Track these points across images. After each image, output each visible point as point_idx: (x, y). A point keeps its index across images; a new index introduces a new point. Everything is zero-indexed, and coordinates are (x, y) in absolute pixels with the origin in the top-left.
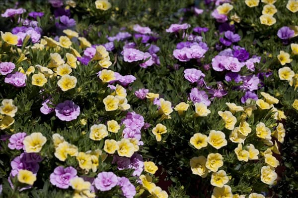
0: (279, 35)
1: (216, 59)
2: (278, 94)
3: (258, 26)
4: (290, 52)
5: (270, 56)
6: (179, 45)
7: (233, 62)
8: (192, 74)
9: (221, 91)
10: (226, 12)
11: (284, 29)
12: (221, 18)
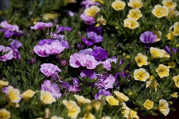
0: (142, 39)
1: (74, 56)
2: (131, 94)
3: (122, 29)
4: (149, 55)
5: (128, 57)
6: (41, 42)
7: (90, 60)
8: (48, 68)
9: (76, 87)
10: (93, 14)
11: (147, 33)
12: (89, 20)
